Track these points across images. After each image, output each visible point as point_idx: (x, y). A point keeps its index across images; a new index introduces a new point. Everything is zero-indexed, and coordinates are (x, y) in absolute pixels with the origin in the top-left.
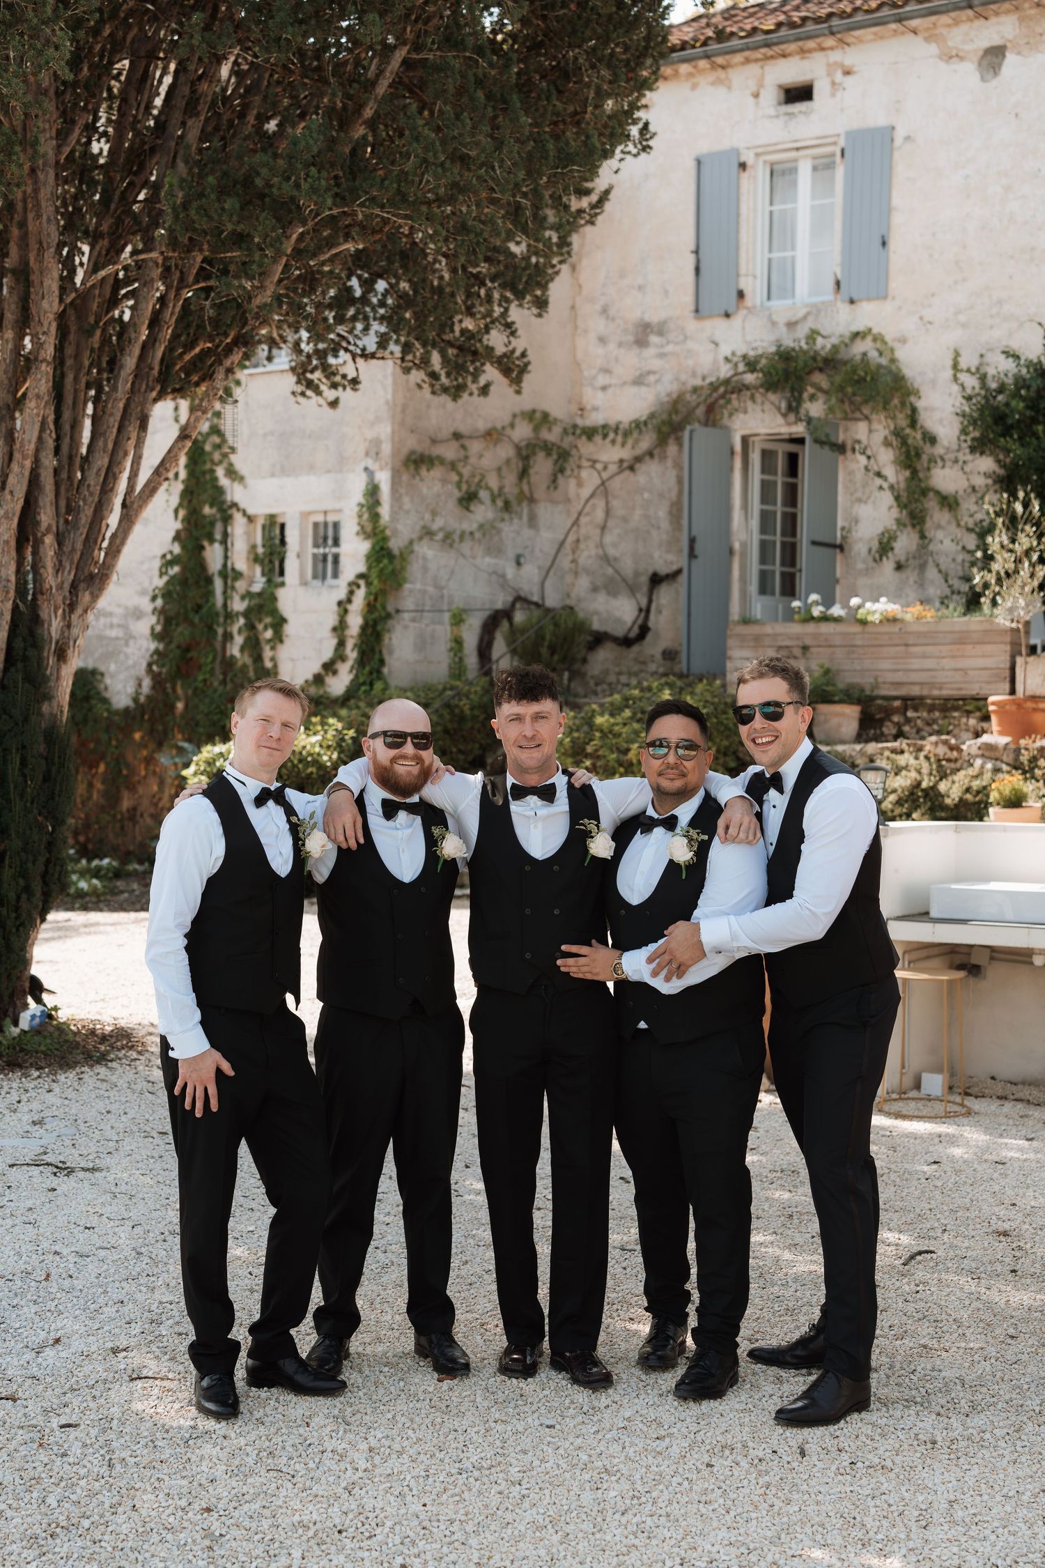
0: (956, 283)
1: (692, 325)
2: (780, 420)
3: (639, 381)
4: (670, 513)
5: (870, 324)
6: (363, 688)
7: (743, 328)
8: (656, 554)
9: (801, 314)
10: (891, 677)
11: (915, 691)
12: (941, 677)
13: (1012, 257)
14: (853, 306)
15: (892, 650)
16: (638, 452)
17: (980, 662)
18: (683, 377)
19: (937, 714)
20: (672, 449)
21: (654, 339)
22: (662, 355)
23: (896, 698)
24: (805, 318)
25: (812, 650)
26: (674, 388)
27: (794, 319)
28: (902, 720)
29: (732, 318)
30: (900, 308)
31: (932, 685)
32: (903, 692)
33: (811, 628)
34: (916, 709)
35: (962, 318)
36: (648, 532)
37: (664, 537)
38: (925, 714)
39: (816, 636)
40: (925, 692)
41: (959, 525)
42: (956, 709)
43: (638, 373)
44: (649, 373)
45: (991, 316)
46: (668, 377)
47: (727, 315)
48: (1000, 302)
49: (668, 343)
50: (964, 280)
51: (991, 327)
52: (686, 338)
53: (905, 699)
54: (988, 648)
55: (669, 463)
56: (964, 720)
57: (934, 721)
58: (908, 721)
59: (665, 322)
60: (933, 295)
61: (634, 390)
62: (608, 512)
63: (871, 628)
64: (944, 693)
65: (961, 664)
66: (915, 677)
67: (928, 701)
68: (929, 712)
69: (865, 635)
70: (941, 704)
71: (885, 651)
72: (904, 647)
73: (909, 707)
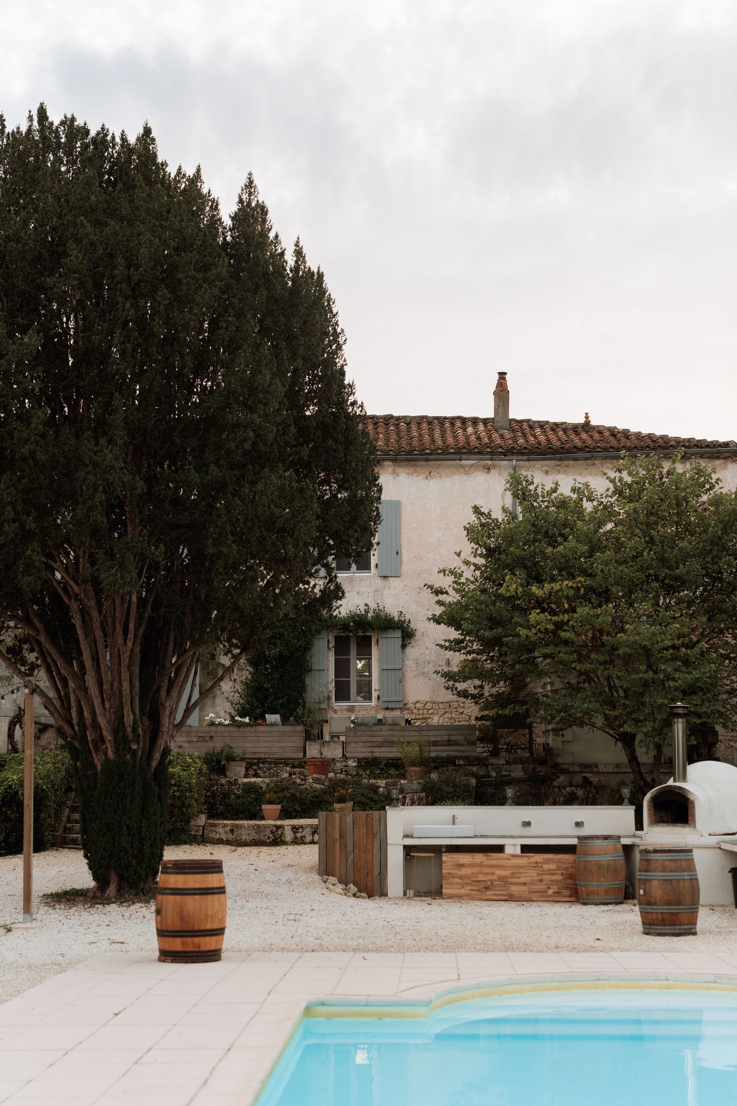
10: (251, 750)
11: (263, 756)
12: (274, 750)
15: (252, 739)
17: (290, 744)
19: (273, 765)
23: (254, 759)
25: (215, 738)
31: (270, 753)
32: (257, 756)
33: (213, 728)
34: (263, 764)
38: (267, 765)
39: (216, 732)
40: (267, 756)
42: (281, 763)
53: (259, 759)
54: (294, 738)
56: (285, 768)
57: (271, 768)
58: (260, 768)
63: (242, 729)
64: (275, 756)
65: (282, 745)
66: (262, 750)
67: (269, 760)
68: (269, 765)
69: (239, 732)
70: (274, 761)
71: (248, 739)
72: (257, 737)
73: (260, 762)
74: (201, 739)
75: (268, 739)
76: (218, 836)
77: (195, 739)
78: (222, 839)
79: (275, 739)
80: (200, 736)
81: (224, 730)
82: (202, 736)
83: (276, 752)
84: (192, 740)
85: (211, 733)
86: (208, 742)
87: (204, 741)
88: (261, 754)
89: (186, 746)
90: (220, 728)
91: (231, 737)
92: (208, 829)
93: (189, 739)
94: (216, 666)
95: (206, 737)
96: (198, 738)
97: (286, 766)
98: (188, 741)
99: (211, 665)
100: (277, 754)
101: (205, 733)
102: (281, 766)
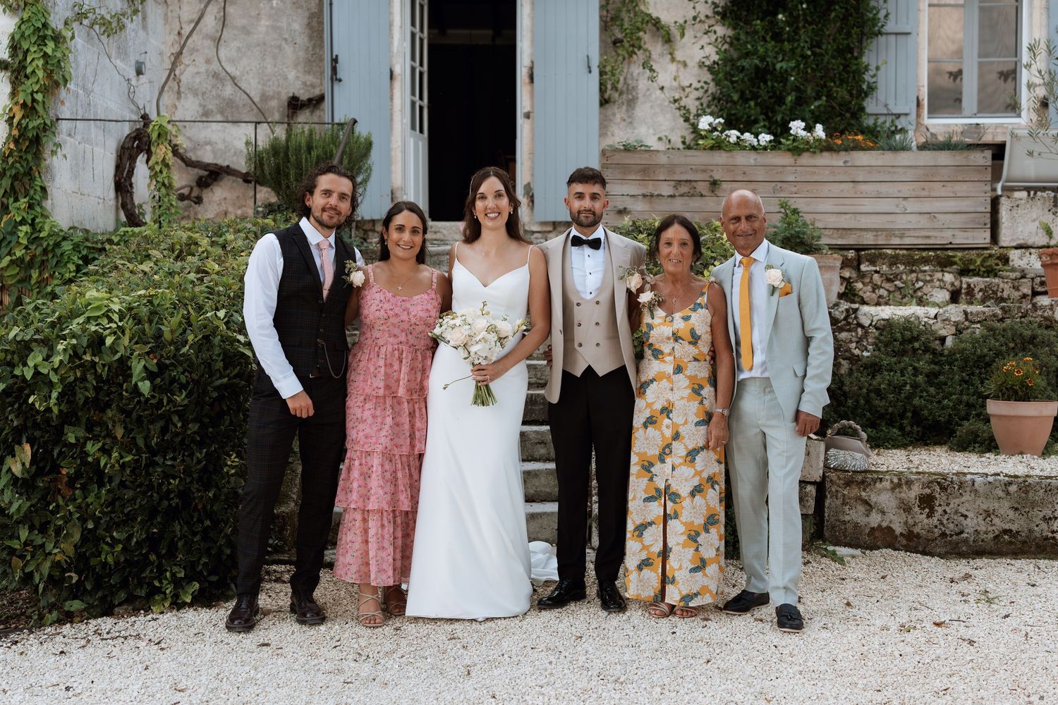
4: (309, 26)
6: (25, 228)
8: (292, 75)
10: (833, 221)
11: (868, 239)
12: (902, 222)
15: (836, 189)
17: (951, 205)
19: (902, 268)
25: (724, 185)
28: (854, 275)
31: (890, 232)
32: (850, 240)
33: (720, 158)
34: (873, 262)
36: (280, 47)
38: (885, 268)
39: (730, 168)
40: (881, 241)
41: (673, 60)
42: (926, 261)
54: (962, 188)
56: (939, 275)
57: (897, 276)
58: (862, 276)
62: (224, 22)
63: (806, 159)
64: (907, 241)
65: (928, 206)
66: (865, 222)
67: (889, 252)
68: (891, 265)
69: (799, 168)
70: (903, 255)
71: (826, 190)
72: (851, 184)
73: (864, 260)
74: (683, 189)
75: (884, 188)
76: (875, 519)
77: (666, 190)
78: (889, 529)
79: (906, 189)
80: (680, 181)
81: (752, 162)
82: (687, 181)
83: (909, 229)
84: (656, 193)
85: (712, 171)
86: (704, 198)
87: (693, 195)
88: (863, 233)
89: (639, 208)
90: (742, 158)
91: (773, 184)
92: (839, 495)
93: (650, 189)
94: (642, 23)
95: (699, 183)
96: (675, 186)
97: (942, 271)
98: (644, 196)
99: (626, 19)
100: (912, 233)
101: (696, 171)
102: (925, 271)
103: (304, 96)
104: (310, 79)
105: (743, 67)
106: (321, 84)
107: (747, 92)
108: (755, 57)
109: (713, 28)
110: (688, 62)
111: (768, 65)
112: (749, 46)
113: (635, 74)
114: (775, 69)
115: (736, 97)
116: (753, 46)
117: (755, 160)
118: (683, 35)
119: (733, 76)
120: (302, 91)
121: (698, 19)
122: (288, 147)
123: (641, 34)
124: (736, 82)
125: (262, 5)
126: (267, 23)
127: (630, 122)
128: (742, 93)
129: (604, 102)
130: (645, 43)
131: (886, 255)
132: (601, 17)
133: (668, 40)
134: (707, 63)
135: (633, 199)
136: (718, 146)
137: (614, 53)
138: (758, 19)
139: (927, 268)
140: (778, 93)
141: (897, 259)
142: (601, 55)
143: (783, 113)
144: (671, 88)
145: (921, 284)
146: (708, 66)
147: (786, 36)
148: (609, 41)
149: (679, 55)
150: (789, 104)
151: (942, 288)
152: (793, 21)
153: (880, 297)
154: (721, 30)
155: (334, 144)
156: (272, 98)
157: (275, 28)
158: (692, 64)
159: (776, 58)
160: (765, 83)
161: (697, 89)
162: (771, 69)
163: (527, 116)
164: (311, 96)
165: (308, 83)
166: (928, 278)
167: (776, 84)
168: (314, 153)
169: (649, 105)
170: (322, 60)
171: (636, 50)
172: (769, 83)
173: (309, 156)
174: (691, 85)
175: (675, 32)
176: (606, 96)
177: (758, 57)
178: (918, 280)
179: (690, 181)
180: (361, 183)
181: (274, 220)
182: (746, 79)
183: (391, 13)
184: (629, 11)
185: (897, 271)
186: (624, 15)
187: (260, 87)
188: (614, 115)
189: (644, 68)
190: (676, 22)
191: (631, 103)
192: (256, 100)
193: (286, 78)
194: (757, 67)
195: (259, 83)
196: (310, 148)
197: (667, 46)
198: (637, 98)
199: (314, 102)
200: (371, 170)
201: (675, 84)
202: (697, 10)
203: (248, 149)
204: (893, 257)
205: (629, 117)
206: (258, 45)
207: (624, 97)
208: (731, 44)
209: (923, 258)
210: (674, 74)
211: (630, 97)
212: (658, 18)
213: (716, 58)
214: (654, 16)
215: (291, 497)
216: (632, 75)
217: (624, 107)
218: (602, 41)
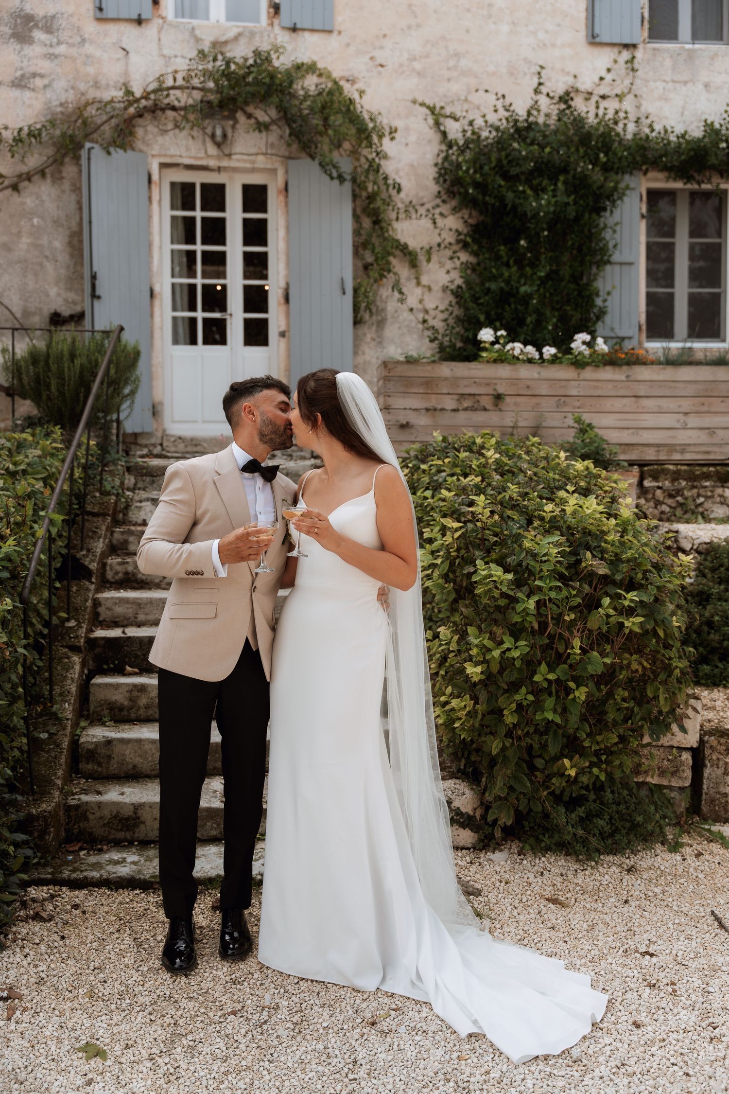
0: (409, 27)
1: (91, 28)
2: (212, 150)
3: (20, 83)
4: (70, 244)
5: (315, 58)
7: (159, 40)
8: (53, 291)
9: (231, 34)
10: (616, 437)
11: (650, 455)
12: (683, 437)
13: (468, 10)
14: (294, 35)
15: (618, 404)
16: (24, 169)
18: (82, 86)
19: (684, 483)
20: (69, 170)
21: (39, 35)
22: (52, 57)
24: (236, 38)
25: (508, 400)
26: (71, 96)
27: (223, 39)
29: (143, 25)
30: (348, 45)
31: (671, 448)
32: (633, 455)
33: (504, 371)
34: (655, 478)
35: (417, 66)
36: (41, 265)
37: (63, 271)
38: (667, 484)
39: (513, 381)
40: (663, 457)
41: (418, 284)
42: (707, 476)
43: (19, 73)
44: (34, 75)
45: (449, 69)
46: (61, 84)
47: (139, 21)
48: (457, 55)
49: (59, 43)
50: (418, 26)
51: (449, 80)
52: (84, 40)
55: (67, 185)
56: (719, 491)
57: (679, 492)
58: (645, 491)
59: (53, 17)
60: (385, 36)
61: (16, 93)
63: (588, 373)
64: (688, 456)
67: (671, 467)
68: (673, 481)
69: (582, 383)
70: (685, 471)
71: (608, 404)
72: (634, 399)
73: (647, 476)
74: (467, 403)
75: (666, 404)
77: (449, 403)
79: (686, 405)
80: (462, 395)
81: (536, 376)
82: (470, 395)
83: (689, 445)
84: (439, 407)
85: (496, 384)
86: (487, 413)
87: (476, 410)
88: (645, 449)
89: (422, 423)
90: (526, 372)
91: (557, 398)
92: (721, 763)
93: (433, 402)
94: (392, 247)
95: (483, 397)
96: (458, 400)
97: (723, 486)
98: (427, 410)
99: (377, 244)
100: (692, 449)
101: (480, 384)
102: (706, 487)
103: (66, 312)
104: (71, 296)
105: (489, 289)
106: (83, 301)
107: (493, 313)
108: (501, 280)
109: (459, 254)
110: (433, 286)
111: (512, 288)
112: (494, 271)
113: (384, 297)
114: (518, 292)
115: (482, 318)
116: (497, 270)
117: (539, 373)
118: (429, 260)
119: (479, 298)
120: (63, 308)
121: (443, 246)
122: (48, 356)
123: (391, 258)
124: (482, 304)
125: (22, 223)
126: (28, 241)
127: (380, 342)
128: (488, 315)
129: (357, 322)
130: (394, 267)
131: (668, 470)
132: (354, 241)
133: (414, 264)
134: (453, 287)
135: (415, 413)
136: (502, 359)
137: (365, 277)
138: (499, 245)
139: (707, 484)
140: (520, 314)
141: (679, 475)
142: (355, 278)
143: (526, 334)
144: (419, 310)
145: (702, 500)
146: (452, 290)
147: (526, 262)
148: (360, 264)
149: (424, 280)
150: (531, 326)
151: (722, 503)
152: (533, 246)
153: (662, 513)
154: (464, 257)
155: (99, 352)
156: (34, 314)
157: (36, 246)
158: (436, 288)
159: (519, 282)
160: (509, 305)
161: (442, 312)
162: (515, 291)
163: (283, 334)
164: (73, 312)
165: (70, 300)
166: (709, 494)
167: (519, 307)
168: (78, 362)
169: (397, 325)
170: (82, 278)
171: (385, 273)
172: (513, 306)
173: (71, 365)
174: (437, 307)
175: (422, 258)
176: (359, 316)
177: (503, 281)
178: (699, 495)
179: (474, 395)
180: (128, 395)
181: (33, 435)
182: (491, 302)
183: (149, 234)
184: (378, 236)
185: (679, 487)
186: (375, 240)
187: (21, 303)
188: (365, 334)
189: (393, 291)
190: (422, 249)
191: (381, 324)
192: (18, 315)
193: (47, 295)
194: (502, 289)
195: (21, 299)
196: (73, 356)
197: (413, 271)
198: (386, 319)
199: (76, 319)
200: (139, 381)
201: (420, 306)
202: (443, 236)
203: (4, 357)
204: (675, 472)
205: (379, 337)
206: (20, 262)
207: (374, 318)
208: (474, 270)
209: (704, 473)
210: (420, 297)
211: (380, 318)
212: (406, 244)
213: (459, 281)
214: (403, 240)
215: (55, 784)
216: (381, 297)
217: (374, 328)
218: (354, 265)
